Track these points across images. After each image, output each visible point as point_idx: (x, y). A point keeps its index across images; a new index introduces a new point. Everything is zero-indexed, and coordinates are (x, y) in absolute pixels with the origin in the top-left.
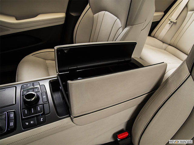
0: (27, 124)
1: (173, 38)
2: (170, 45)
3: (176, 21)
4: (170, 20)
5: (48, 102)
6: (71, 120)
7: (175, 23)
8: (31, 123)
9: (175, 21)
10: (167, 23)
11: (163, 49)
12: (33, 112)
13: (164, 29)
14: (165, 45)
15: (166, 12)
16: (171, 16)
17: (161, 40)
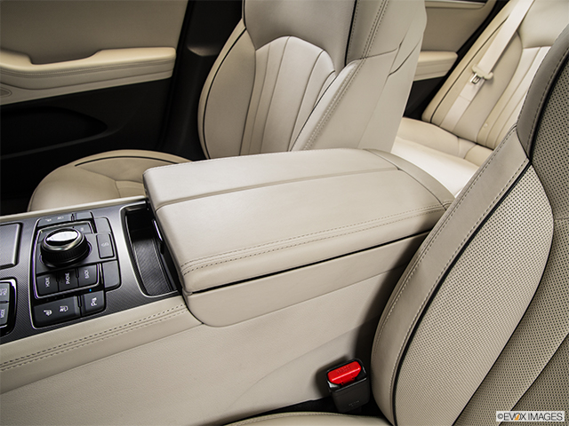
0: (48, 314)
1: (486, 125)
2: (477, 144)
3: (491, 74)
4: (474, 73)
5: (115, 258)
6: (183, 304)
7: (489, 82)
8: (62, 310)
9: (489, 76)
10: (467, 81)
11: (460, 157)
12: (68, 282)
13: (459, 98)
14: (463, 145)
15: (462, 53)
16: (478, 63)
17: (451, 130)
